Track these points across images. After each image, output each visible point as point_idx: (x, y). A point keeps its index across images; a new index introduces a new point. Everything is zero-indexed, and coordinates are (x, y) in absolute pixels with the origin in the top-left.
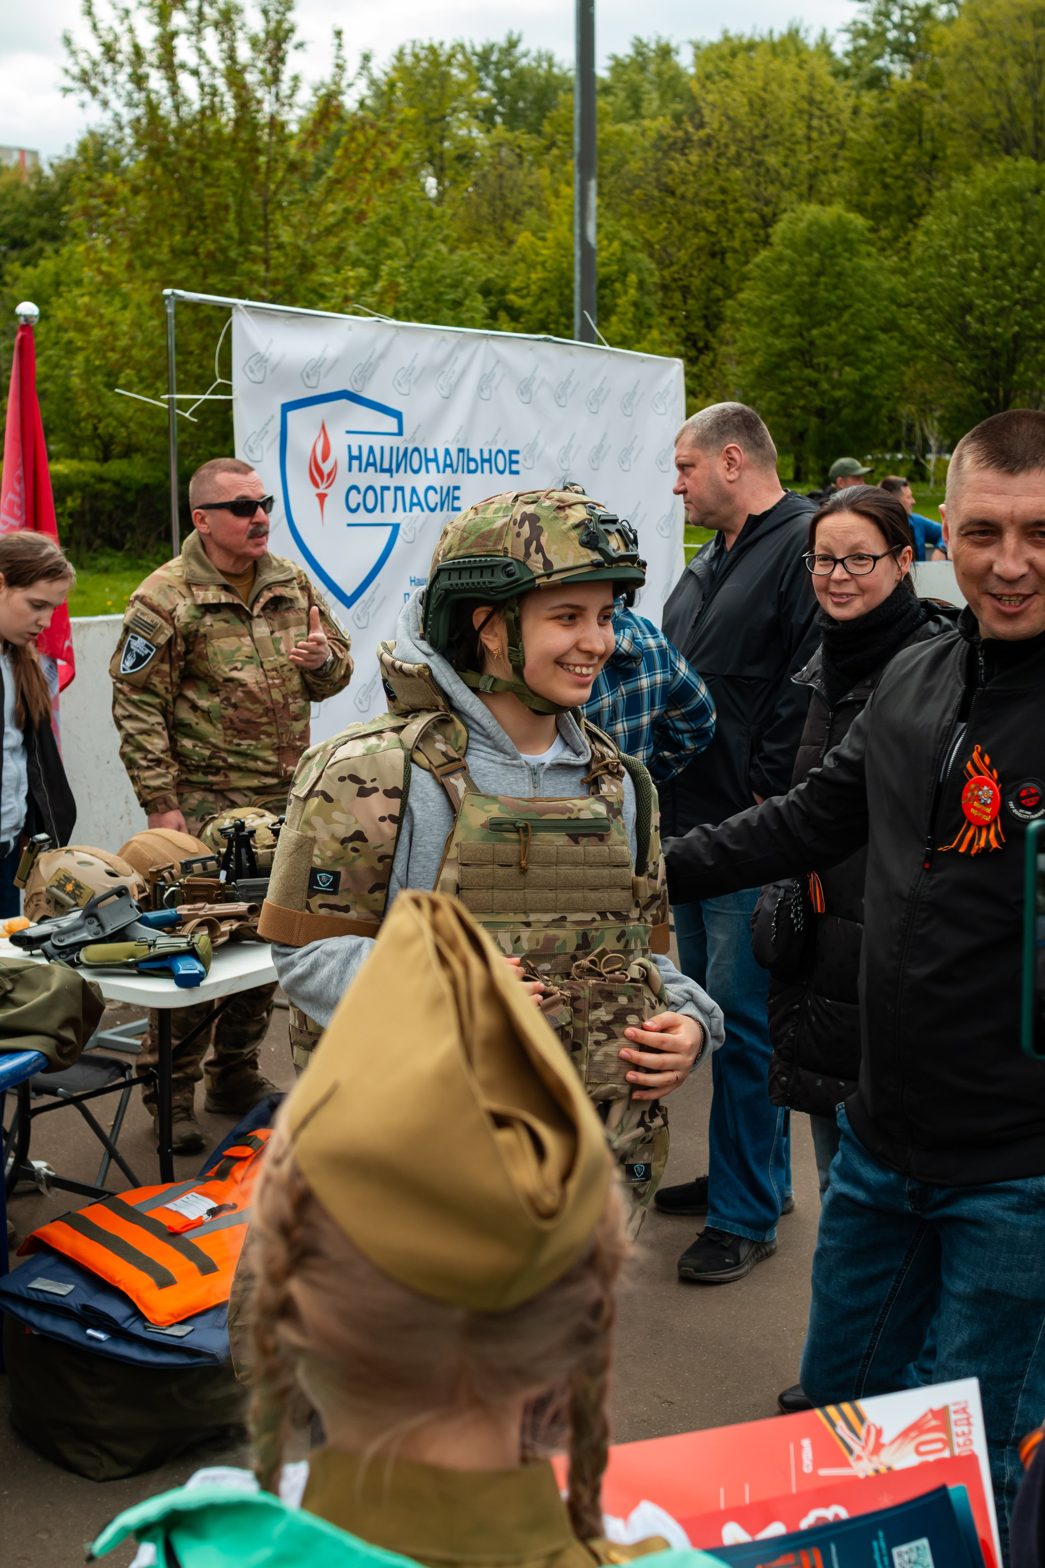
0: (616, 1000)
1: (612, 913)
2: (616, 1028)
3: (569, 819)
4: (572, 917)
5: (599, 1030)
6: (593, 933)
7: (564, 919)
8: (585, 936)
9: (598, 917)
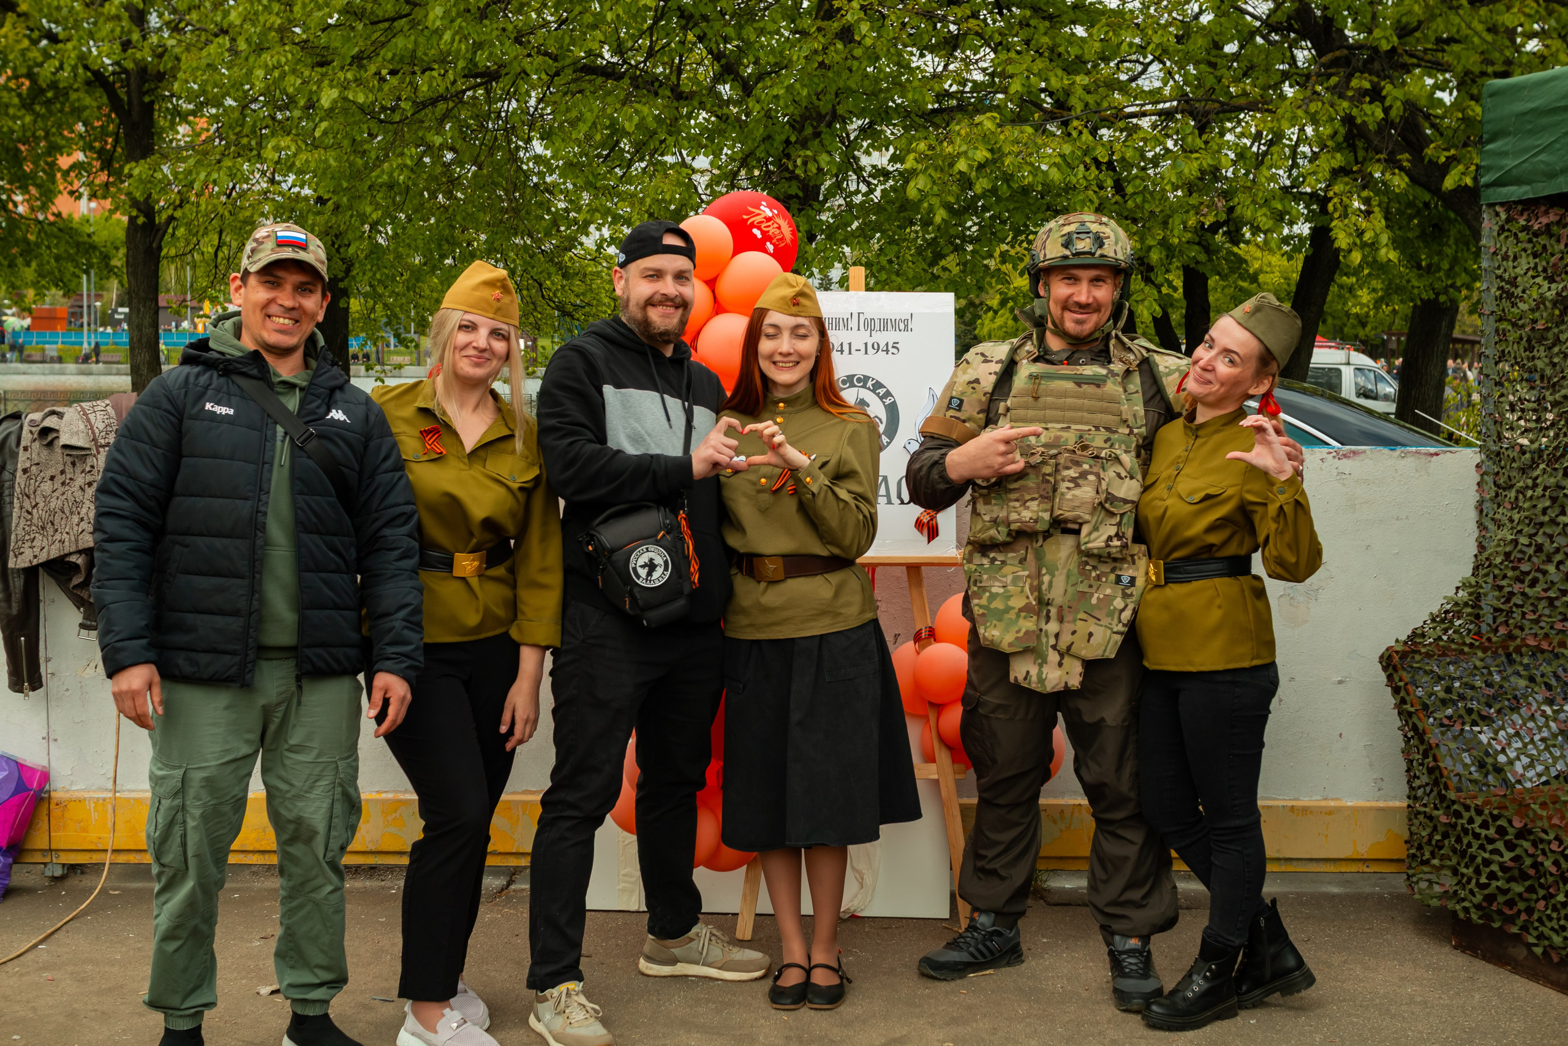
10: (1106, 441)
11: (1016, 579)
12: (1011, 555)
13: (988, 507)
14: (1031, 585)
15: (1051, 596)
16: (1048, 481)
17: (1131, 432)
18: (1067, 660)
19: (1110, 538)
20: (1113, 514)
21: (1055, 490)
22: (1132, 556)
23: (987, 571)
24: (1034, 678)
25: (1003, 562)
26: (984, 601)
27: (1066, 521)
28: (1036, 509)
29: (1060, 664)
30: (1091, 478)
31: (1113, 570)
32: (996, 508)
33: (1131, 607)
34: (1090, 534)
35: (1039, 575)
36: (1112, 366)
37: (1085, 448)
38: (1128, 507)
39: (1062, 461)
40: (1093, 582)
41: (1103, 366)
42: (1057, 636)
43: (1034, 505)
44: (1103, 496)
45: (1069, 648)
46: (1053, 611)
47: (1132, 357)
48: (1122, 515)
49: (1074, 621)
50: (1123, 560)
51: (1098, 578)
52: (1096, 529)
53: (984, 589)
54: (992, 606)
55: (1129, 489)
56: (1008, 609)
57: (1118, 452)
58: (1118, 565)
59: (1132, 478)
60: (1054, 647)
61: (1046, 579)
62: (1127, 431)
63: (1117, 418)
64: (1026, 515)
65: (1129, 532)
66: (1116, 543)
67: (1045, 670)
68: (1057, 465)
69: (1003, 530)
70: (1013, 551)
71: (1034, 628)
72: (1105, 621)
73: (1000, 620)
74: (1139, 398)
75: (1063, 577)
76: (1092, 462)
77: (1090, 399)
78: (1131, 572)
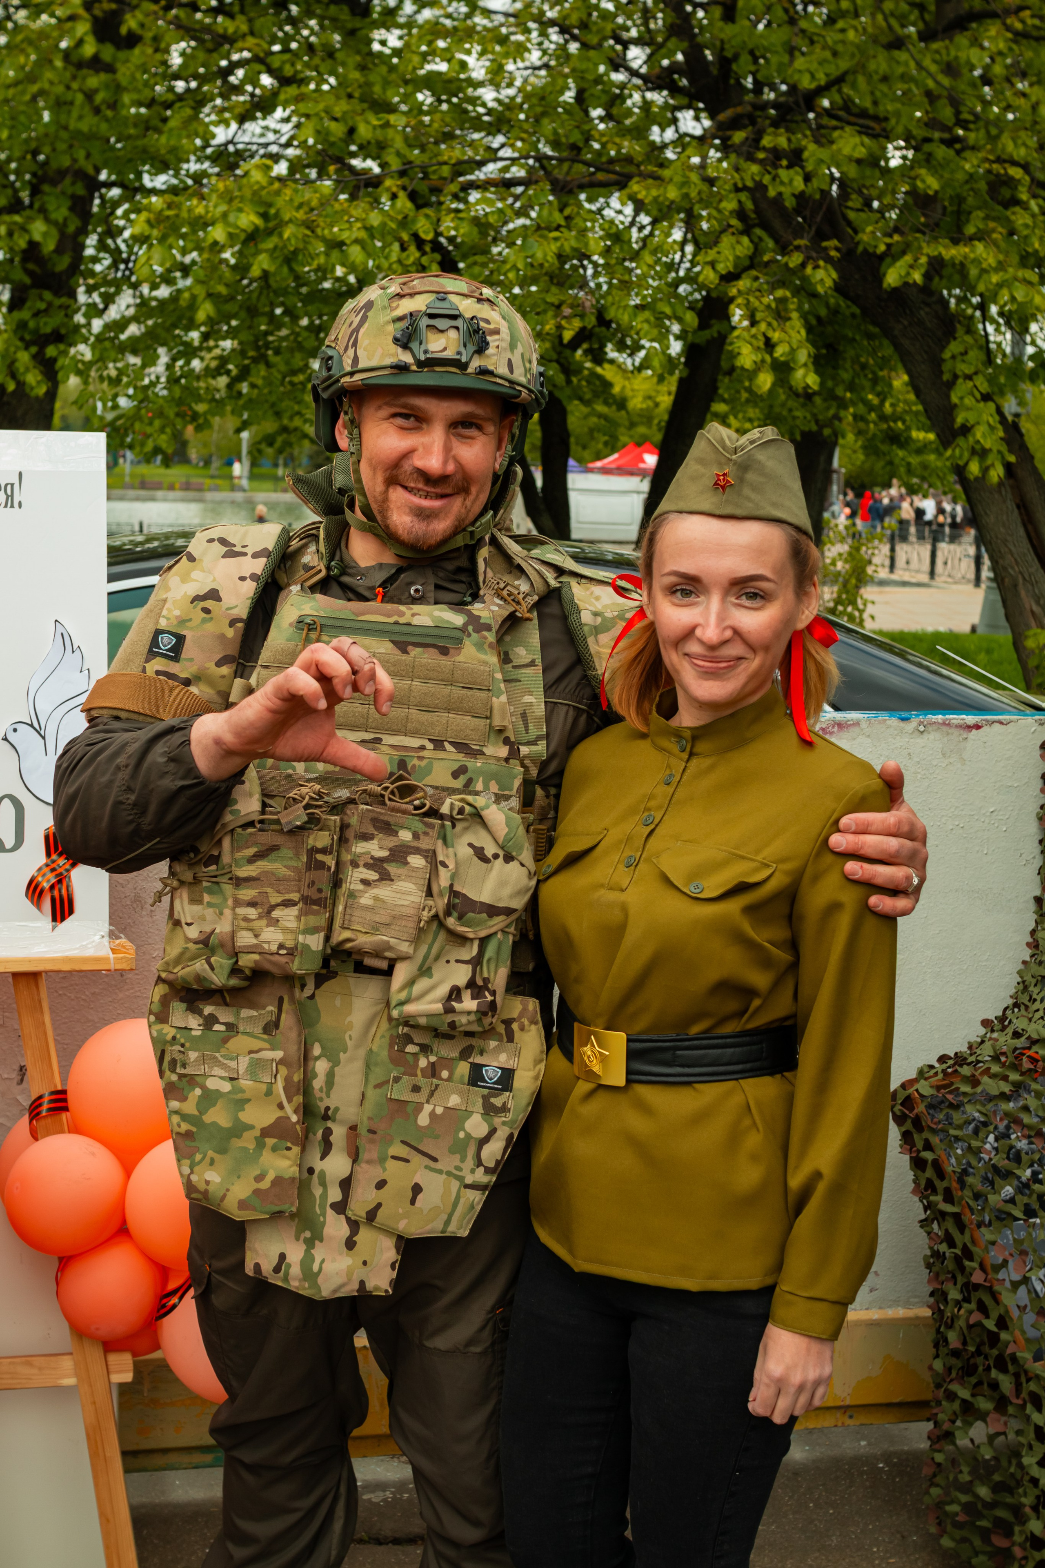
0: (395, 833)
1: (451, 743)
2: (392, 869)
3: (396, 623)
4: (388, 739)
5: (367, 866)
6: (415, 761)
7: (378, 741)
8: (402, 764)
9: (430, 746)
10: (455, 775)
11: (256, 1067)
12: (245, 1013)
13: (197, 909)
14: (288, 1080)
15: (332, 1102)
16: (321, 865)
17: (514, 753)
18: (364, 1235)
19: (455, 993)
20: (462, 940)
21: (336, 883)
22: (508, 1023)
23: (196, 1043)
24: (295, 1270)
25: (231, 1027)
26: (190, 1107)
27: (360, 952)
28: (292, 924)
29: (350, 1244)
30: (417, 861)
31: (465, 1054)
32: (209, 912)
33: (502, 1133)
34: (411, 983)
35: (306, 1057)
36: (477, 608)
37: (407, 791)
38: (498, 922)
39: (354, 821)
40: (421, 1081)
41: (458, 605)
42: (346, 1184)
43: (288, 916)
44: (441, 903)
45: (371, 1216)
46: (339, 1133)
47: (524, 587)
48: (484, 942)
49: (382, 1160)
50: (488, 1033)
51: (433, 1071)
52: (425, 971)
53: (191, 1080)
54: (208, 1118)
55: (502, 884)
56: (239, 1129)
57: (480, 801)
58: (473, 1041)
59: (508, 858)
60: (340, 1207)
61: (321, 1067)
62: (504, 751)
63: (482, 723)
64: (272, 937)
65: (500, 977)
66: (469, 1004)
67: (319, 1253)
68: (344, 827)
69: (221, 961)
70: (253, 1006)
71: (294, 1171)
72: (447, 1162)
73: (222, 1150)
74: (534, 678)
75: (358, 1065)
76: (419, 826)
77: (426, 679)
78: (503, 1059)
